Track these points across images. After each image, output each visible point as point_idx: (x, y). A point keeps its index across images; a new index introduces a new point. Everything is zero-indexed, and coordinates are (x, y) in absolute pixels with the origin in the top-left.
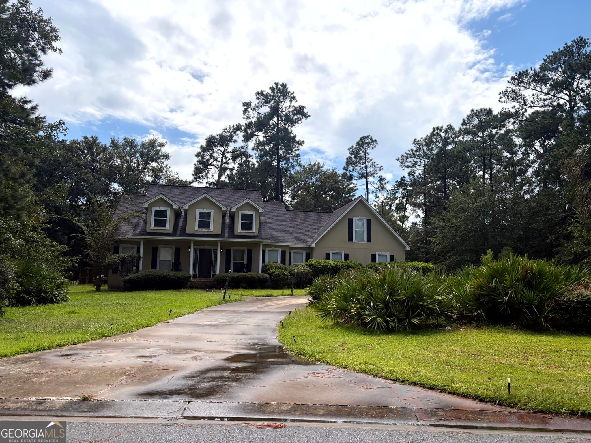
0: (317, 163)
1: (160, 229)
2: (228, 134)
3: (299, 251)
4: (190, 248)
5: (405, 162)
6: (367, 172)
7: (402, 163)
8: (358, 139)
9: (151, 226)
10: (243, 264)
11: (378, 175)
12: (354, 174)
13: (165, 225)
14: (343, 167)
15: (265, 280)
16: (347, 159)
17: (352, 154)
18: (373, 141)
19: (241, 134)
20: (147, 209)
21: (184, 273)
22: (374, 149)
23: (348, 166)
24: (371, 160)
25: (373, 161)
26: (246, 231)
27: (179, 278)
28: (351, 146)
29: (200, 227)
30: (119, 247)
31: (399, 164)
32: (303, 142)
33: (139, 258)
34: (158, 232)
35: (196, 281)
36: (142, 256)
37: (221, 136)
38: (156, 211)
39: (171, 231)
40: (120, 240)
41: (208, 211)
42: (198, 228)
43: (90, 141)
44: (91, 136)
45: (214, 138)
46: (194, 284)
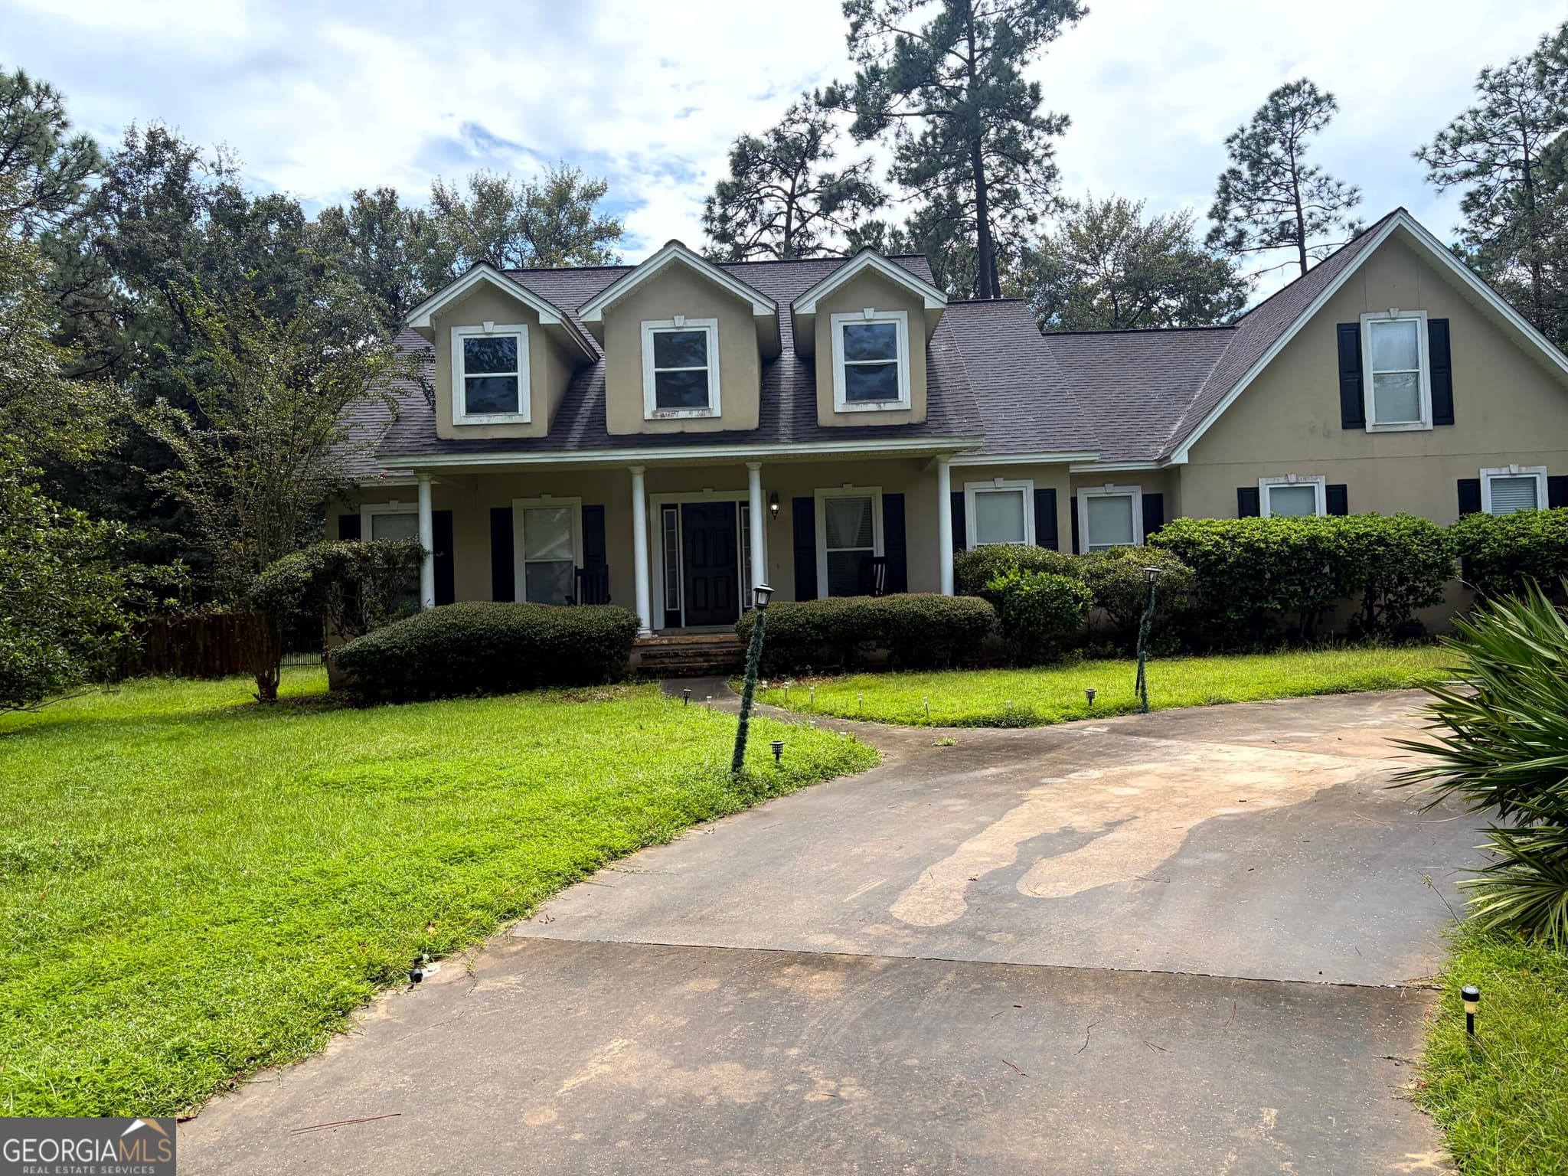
0: (1114, 204)
1: (494, 422)
2: (804, 128)
3: (1111, 490)
5: (1446, 159)
6: (1300, 218)
7: (1435, 165)
8: (1262, 100)
9: (457, 413)
10: (868, 559)
11: (1345, 222)
12: (1254, 231)
13: (512, 406)
14: (1209, 208)
15: (977, 625)
16: (1223, 178)
17: (1243, 158)
18: (1318, 101)
19: (844, 119)
20: (430, 334)
21: (616, 612)
22: (1325, 128)
23: (1227, 201)
24: (1312, 173)
25: (1319, 174)
26: (872, 407)
28: (1235, 130)
29: (662, 401)
30: (358, 517)
31: (1424, 168)
32: (1065, 120)
33: (417, 555)
34: (489, 437)
35: (665, 642)
36: (427, 543)
37: (779, 136)
38: (469, 345)
39: (541, 430)
40: (357, 487)
41: (692, 325)
42: (659, 405)
43: (373, 203)
44: (375, 190)
45: (757, 147)
46: (655, 657)
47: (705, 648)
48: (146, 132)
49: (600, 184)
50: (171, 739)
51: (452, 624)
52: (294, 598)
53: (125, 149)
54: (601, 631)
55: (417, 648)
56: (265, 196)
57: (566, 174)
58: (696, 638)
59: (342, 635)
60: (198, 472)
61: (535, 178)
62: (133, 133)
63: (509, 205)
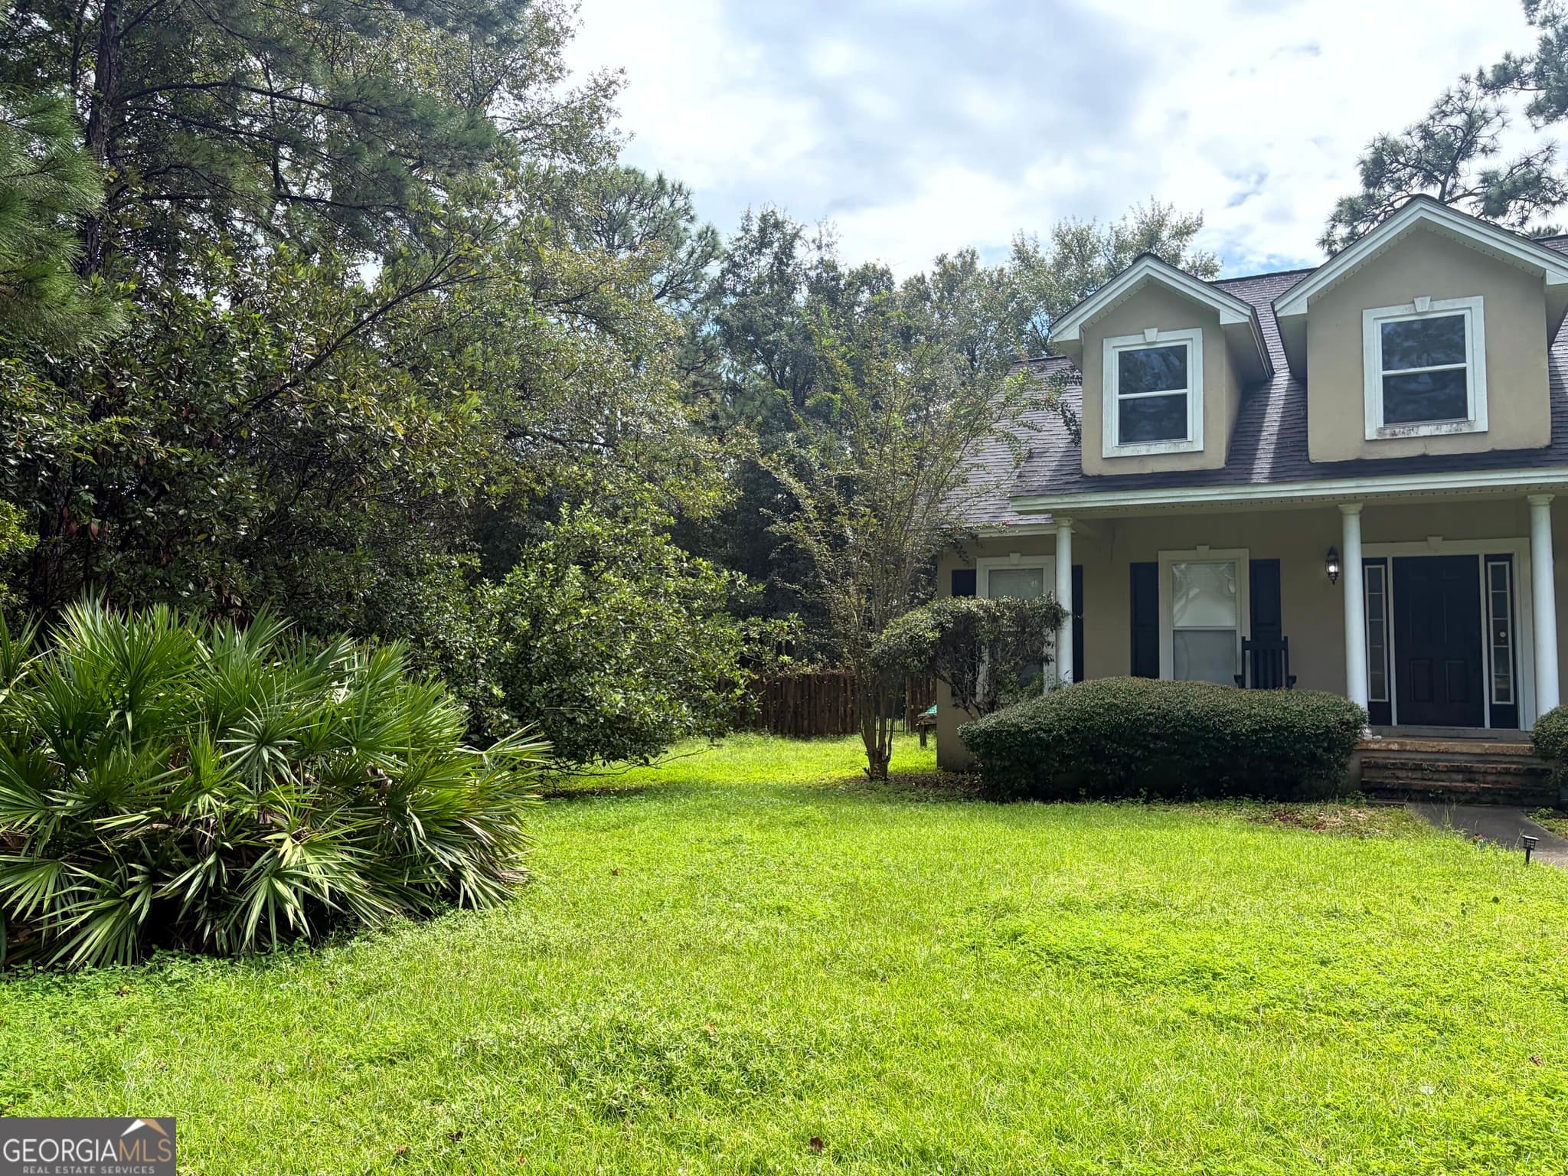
1: (1155, 452)
2: (1458, 120)
4: (1336, 555)
9: (1107, 443)
13: (1179, 431)
21: (1315, 701)
27: (1289, 728)
29: (1392, 415)
30: (974, 572)
33: (1054, 617)
34: (1147, 471)
35: (1395, 747)
36: (1066, 604)
37: (1426, 133)
38: (1125, 358)
39: (1216, 459)
40: (975, 537)
41: (1443, 309)
42: (1387, 421)
43: (954, 267)
44: (956, 253)
45: (1395, 150)
46: (1385, 767)
47: (1461, 761)
48: (759, 216)
49: (1195, 219)
50: (799, 824)
51: (1112, 705)
52: (920, 661)
53: (740, 234)
54: (1318, 728)
55: (1068, 732)
56: (859, 268)
57: (1157, 213)
58: (1444, 745)
59: (966, 709)
60: (816, 520)
61: (1124, 219)
62: (748, 218)
63: (1094, 251)
